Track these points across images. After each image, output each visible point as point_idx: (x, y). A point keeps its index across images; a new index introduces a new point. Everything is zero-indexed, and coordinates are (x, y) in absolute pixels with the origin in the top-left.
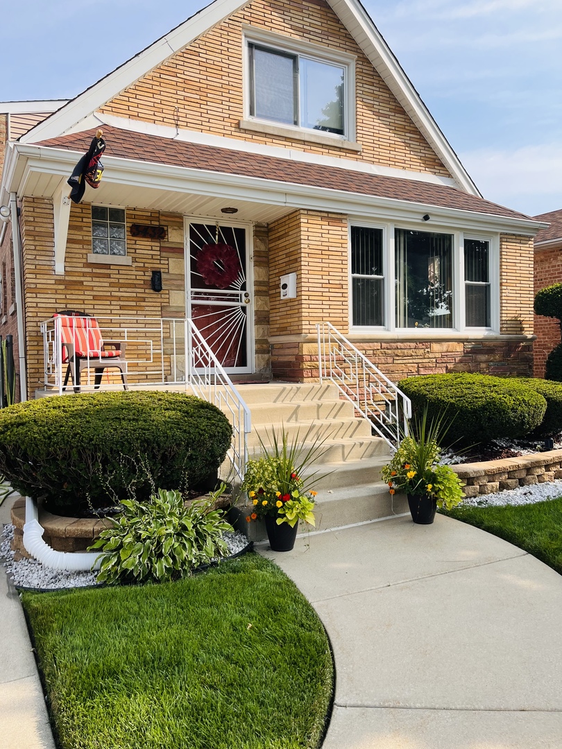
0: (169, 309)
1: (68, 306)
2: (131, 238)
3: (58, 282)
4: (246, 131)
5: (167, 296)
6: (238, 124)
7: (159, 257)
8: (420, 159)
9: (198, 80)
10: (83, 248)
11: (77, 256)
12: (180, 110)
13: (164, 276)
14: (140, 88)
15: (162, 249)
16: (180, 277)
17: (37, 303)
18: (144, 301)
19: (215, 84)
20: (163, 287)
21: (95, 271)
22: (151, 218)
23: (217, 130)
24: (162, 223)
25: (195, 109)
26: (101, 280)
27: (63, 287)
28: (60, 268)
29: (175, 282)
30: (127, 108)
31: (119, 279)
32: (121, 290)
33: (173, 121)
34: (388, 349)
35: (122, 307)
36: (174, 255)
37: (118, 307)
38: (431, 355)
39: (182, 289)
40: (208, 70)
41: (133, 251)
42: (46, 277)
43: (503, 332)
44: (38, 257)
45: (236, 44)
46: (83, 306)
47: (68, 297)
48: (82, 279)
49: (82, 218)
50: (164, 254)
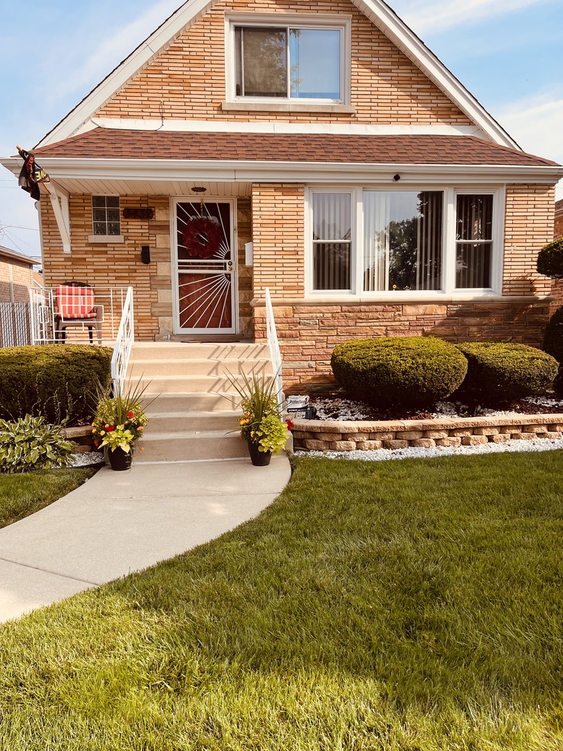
0: (156, 278)
1: (75, 278)
2: (124, 220)
3: (67, 259)
4: (228, 112)
5: (155, 267)
6: (221, 107)
7: (148, 235)
8: (431, 110)
9: (181, 73)
10: (85, 232)
11: (81, 238)
12: (165, 103)
13: (151, 250)
14: (130, 90)
15: (150, 227)
16: (166, 250)
17: (51, 276)
18: (136, 272)
19: (198, 73)
20: (151, 260)
21: (95, 249)
22: (140, 202)
23: (200, 116)
24: (150, 205)
25: (179, 100)
26: (100, 256)
27: (70, 263)
28: (67, 248)
29: (162, 255)
30: (118, 109)
31: (114, 255)
32: (116, 263)
33: (159, 114)
34: (350, 312)
35: (117, 278)
36: (160, 232)
37: (114, 278)
38: (402, 318)
39: (168, 260)
40: (191, 61)
41: (126, 231)
42: (58, 256)
43: (505, 294)
44: (51, 241)
45: (218, 31)
46: (86, 278)
47: (74, 271)
48: (85, 256)
49: (84, 207)
50: (151, 232)
